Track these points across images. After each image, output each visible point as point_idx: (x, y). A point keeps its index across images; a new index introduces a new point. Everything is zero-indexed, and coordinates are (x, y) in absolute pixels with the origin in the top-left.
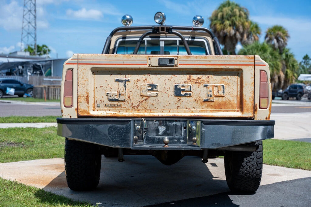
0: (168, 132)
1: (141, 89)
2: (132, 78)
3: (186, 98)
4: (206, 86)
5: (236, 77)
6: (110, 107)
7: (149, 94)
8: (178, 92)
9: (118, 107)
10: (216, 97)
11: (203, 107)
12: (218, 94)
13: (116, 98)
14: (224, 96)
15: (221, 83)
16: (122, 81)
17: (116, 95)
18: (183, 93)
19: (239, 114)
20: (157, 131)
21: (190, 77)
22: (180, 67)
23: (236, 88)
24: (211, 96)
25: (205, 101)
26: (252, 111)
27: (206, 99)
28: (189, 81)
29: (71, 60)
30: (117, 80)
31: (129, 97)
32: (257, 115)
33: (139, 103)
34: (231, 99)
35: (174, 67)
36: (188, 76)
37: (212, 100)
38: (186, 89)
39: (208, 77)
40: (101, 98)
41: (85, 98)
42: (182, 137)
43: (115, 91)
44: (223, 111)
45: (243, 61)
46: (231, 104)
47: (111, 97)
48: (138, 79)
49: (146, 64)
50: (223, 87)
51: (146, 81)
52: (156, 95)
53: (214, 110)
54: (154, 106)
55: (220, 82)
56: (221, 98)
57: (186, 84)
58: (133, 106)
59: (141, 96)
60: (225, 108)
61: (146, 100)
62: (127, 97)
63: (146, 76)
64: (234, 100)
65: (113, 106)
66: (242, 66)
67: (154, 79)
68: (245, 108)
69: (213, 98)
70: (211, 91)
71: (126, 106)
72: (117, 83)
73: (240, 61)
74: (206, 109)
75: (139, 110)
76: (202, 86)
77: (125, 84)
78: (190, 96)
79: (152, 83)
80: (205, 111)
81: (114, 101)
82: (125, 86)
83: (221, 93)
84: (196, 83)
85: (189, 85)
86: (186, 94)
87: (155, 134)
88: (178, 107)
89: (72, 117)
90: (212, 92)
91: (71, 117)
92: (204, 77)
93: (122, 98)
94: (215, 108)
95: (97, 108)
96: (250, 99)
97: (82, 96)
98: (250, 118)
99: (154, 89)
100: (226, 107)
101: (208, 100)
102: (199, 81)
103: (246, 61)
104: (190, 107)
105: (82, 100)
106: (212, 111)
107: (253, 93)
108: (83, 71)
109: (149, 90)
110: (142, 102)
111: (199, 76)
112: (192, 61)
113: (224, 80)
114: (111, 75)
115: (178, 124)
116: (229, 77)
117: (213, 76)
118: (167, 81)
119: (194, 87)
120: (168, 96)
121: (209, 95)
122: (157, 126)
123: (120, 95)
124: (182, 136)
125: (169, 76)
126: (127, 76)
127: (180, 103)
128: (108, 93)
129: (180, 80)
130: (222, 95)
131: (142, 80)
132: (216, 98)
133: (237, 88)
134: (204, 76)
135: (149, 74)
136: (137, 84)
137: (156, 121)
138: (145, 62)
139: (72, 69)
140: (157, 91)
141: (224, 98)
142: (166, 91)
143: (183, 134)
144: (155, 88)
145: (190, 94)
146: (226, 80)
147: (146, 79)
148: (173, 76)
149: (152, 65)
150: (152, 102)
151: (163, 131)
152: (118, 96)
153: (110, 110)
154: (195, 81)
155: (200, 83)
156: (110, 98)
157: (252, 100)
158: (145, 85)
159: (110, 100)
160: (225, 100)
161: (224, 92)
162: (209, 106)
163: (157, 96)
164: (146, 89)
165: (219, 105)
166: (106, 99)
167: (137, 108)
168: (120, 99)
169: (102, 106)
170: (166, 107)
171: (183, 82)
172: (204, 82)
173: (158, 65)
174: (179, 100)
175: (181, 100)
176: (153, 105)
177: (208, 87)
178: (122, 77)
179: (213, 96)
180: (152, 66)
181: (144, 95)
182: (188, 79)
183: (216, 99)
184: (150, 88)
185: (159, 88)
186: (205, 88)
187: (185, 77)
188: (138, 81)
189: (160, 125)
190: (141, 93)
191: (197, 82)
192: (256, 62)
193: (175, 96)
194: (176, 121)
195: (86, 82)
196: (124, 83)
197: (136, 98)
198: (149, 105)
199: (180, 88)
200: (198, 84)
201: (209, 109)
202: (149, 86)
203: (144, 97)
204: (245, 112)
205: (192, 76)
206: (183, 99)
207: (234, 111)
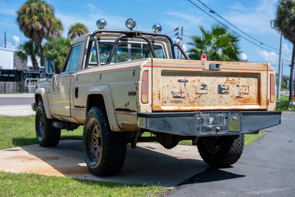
0: (216, 122)
1: (196, 88)
2: (190, 79)
3: (226, 95)
4: (238, 86)
5: (255, 79)
6: (174, 103)
7: (201, 92)
8: (221, 90)
9: (179, 103)
10: (244, 94)
11: (236, 102)
12: (245, 92)
13: (179, 95)
14: (248, 94)
15: (246, 84)
16: (183, 82)
17: (179, 93)
18: (224, 91)
19: (257, 107)
20: (208, 121)
21: (228, 79)
22: (223, 71)
23: (255, 87)
24: (241, 94)
25: (237, 97)
27: (238, 96)
28: (227, 81)
29: (147, 63)
30: (179, 81)
31: (188, 94)
32: (269, 107)
33: (194, 99)
34: (252, 96)
35: (219, 71)
36: (226, 78)
37: (241, 96)
38: (226, 88)
39: (239, 79)
40: (167, 96)
41: (158, 95)
42: (224, 125)
43: (178, 89)
44: (248, 105)
45: (261, 67)
46: (252, 99)
47: (175, 94)
48: (194, 80)
49: (201, 68)
50: (248, 86)
51: (199, 82)
52: (206, 93)
53: (242, 104)
54: (205, 102)
55: (246, 82)
56: (247, 95)
57: (226, 84)
58: (191, 101)
59: (196, 93)
60: (249, 103)
61: (199, 97)
62: (186, 95)
63: (199, 78)
64: (254, 96)
65: (176, 102)
66: (261, 71)
67: (205, 80)
68: (262, 102)
69: (242, 95)
70: (241, 90)
71: (185, 102)
72: (179, 83)
73: (259, 67)
74: (238, 103)
75: (194, 105)
76: (235, 86)
77: (185, 84)
78: (228, 93)
79: (204, 83)
80: (237, 105)
81: (177, 98)
82: (185, 86)
83: (247, 92)
84: (232, 83)
85: (227, 85)
86: (226, 92)
87: (207, 124)
88: (220, 102)
90: (241, 91)
91: (147, 111)
92: (236, 79)
93: (183, 95)
94: (243, 103)
95: (165, 104)
97: (155, 93)
99: (205, 88)
100: (249, 102)
101: (239, 96)
102: (234, 82)
103: (263, 67)
104: (228, 102)
105: (155, 97)
106: (241, 105)
107: (266, 91)
108: (156, 73)
109: (202, 89)
110: (197, 98)
111: (233, 78)
112: (231, 66)
113: (248, 81)
114: (175, 76)
115: (222, 115)
116: (251, 79)
117: (241, 78)
118: (213, 82)
119: (231, 86)
120: (214, 93)
121: (240, 93)
122: (208, 117)
123: (181, 92)
124: (224, 124)
125: (215, 78)
126: (186, 77)
127: (222, 99)
128: (173, 92)
129: (222, 80)
130: (248, 93)
131: (196, 81)
133: (256, 88)
134: (236, 78)
135: (201, 76)
136: (193, 84)
137: (207, 113)
138: (200, 66)
139: (147, 71)
140: (207, 90)
141: (248, 95)
142: (213, 90)
143: (225, 123)
144: (206, 87)
145: (228, 92)
146: (249, 81)
147: (199, 80)
148: (217, 78)
150: (204, 99)
151: (212, 121)
152: (180, 93)
153: (174, 105)
154: (231, 82)
155: (234, 83)
156: (174, 95)
157: (266, 96)
158: (199, 85)
159: (175, 97)
160: (249, 97)
161: (248, 90)
162: (239, 101)
163: (207, 94)
164: (200, 88)
165: (245, 100)
166: (171, 96)
167: (193, 103)
168: (181, 96)
169: (168, 102)
170: (212, 102)
171: (224, 83)
172: (236, 82)
173: (208, 69)
174: (221, 97)
175: (222, 97)
176: (204, 101)
177: (239, 86)
178: (182, 78)
179: (242, 94)
180: (205, 70)
181: (198, 93)
182: (227, 80)
183: (244, 96)
184: (202, 87)
185: (208, 87)
186: (237, 87)
187: (225, 79)
188: (194, 82)
189: (210, 116)
190: (196, 91)
191: (232, 82)
192: (268, 68)
193: (219, 93)
194: (221, 113)
195: (158, 82)
196: (184, 83)
197: (193, 96)
198: (201, 100)
199: (222, 87)
200: (233, 84)
201: (239, 103)
202: (201, 86)
203: (198, 94)
204: (262, 105)
205: (229, 78)
206: (223, 95)
207: (254, 105)
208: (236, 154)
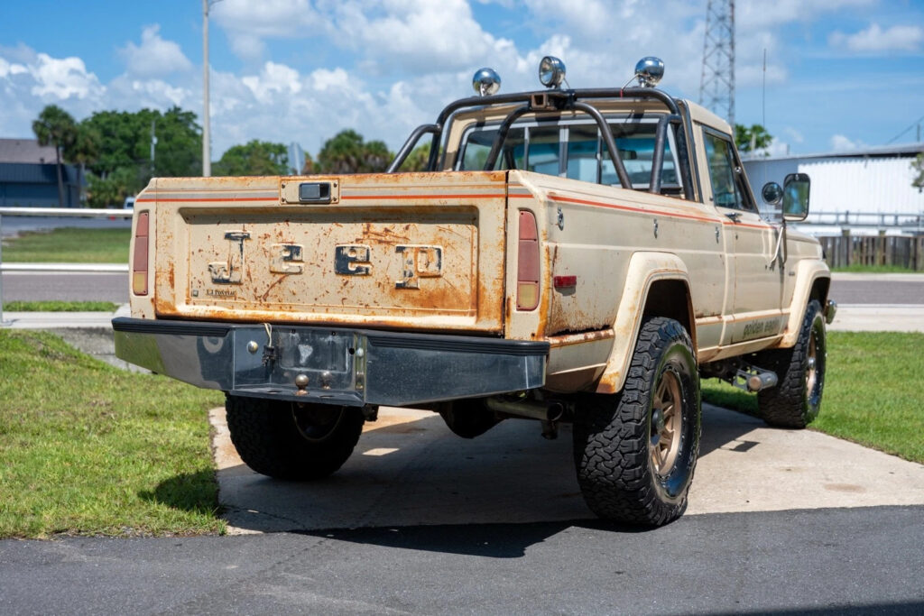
0: (319, 359)
1: (271, 256)
2: (255, 230)
3: (360, 278)
4: (400, 250)
5: (469, 226)
6: (215, 297)
7: (285, 267)
8: (343, 263)
9: (230, 297)
10: (422, 277)
11: (397, 301)
12: (425, 270)
13: (226, 277)
14: (439, 276)
15: (434, 243)
16: (235, 239)
17: (225, 271)
18: (352, 267)
20: (297, 354)
21: (368, 228)
22: (343, 203)
23: (470, 254)
24: (411, 275)
25: (399, 287)
26: (499, 315)
27: (401, 282)
28: (366, 237)
30: (228, 236)
31: (249, 274)
32: (511, 325)
33: (267, 289)
34: (457, 283)
35: (330, 205)
36: (365, 225)
37: (412, 284)
38: (359, 258)
39: (407, 228)
40: (199, 277)
41: (168, 275)
42: (346, 373)
43: (223, 260)
44: (439, 314)
45: (480, 186)
46: (457, 295)
47: (216, 273)
48: (267, 233)
49: (277, 199)
50: (439, 251)
51: (280, 238)
52: (298, 270)
53: (419, 311)
54: (297, 297)
55: (432, 239)
56: (433, 280)
57: (360, 245)
58: (258, 295)
59: (271, 272)
60: (443, 306)
61: (280, 282)
62: (245, 276)
63: (282, 226)
64: (463, 286)
65: (221, 295)
66: (478, 199)
67: (297, 233)
68: (483, 307)
69: (416, 280)
70: (410, 263)
71: (243, 295)
72: (227, 241)
73: (473, 186)
74: (404, 307)
75: (268, 306)
76: (393, 249)
77: (241, 245)
78: (367, 274)
79: (292, 243)
80: (401, 312)
81: (223, 283)
82: (242, 250)
83: (433, 268)
84: (380, 242)
85: (364, 248)
86: (359, 269)
87: (292, 362)
88: (344, 299)
89: (146, 318)
90: (413, 266)
91: (144, 316)
92: (398, 228)
93: (235, 277)
94: (422, 306)
95: (194, 299)
96: (494, 283)
97: (163, 270)
98: (495, 334)
99: (296, 258)
100: (446, 304)
101: (404, 284)
102: (388, 238)
103: (486, 186)
104: (368, 300)
105: (163, 280)
106: (414, 312)
107: (501, 268)
108: (165, 215)
109: (286, 259)
110: (273, 286)
111: (388, 225)
112: (368, 188)
113: (441, 234)
114: (219, 223)
115: (337, 339)
116: (453, 226)
117: (416, 225)
118: (322, 237)
119: (377, 252)
120: (324, 273)
121: (408, 274)
122: (296, 344)
123: (231, 269)
124: (345, 370)
125: (327, 226)
126: (246, 225)
127: (348, 292)
128: (211, 266)
129: (348, 233)
130: (436, 273)
131: (273, 236)
132: (423, 280)
133: (472, 256)
134: (397, 225)
135: (287, 221)
136: (264, 246)
137: (294, 331)
138: (274, 193)
139: (146, 212)
140: (301, 261)
141: (440, 279)
142: (319, 263)
143: (347, 365)
144: (298, 254)
145: (367, 269)
146: (445, 236)
147: (281, 234)
148: (333, 226)
149: (289, 200)
150: (293, 288)
151: (307, 355)
152: (229, 272)
153: (215, 304)
154: (379, 238)
155: (388, 243)
156: (215, 276)
157: (499, 287)
158: (277, 247)
159: (216, 281)
160: (442, 286)
161: (439, 265)
162: (407, 299)
163: (300, 273)
164: (279, 257)
165: (429, 298)
166: (207, 277)
167: (265, 300)
168: (232, 280)
169: (202, 293)
170: (320, 299)
171: (354, 240)
172: (395, 239)
173: (297, 200)
174: (345, 284)
175: (349, 285)
176: (294, 294)
177: (405, 251)
178: (236, 229)
179: (415, 276)
180: (288, 203)
181: (276, 270)
182: (364, 233)
183: (422, 283)
184: (287, 254)
185: (304, 255)
186: (400, 254)
187: (358, 228)
188: (265, 238)
189: (303, 341)
190: (270, 267)
191: (383, 239)
192: (510, 187)
193: (337, 274)
194: (333, 333)
195: (170, 240)
196: (240, 243)
197: (262, 279)
198: (287, 293)
199: (346, 255)
200: (384, 245)
201: (408, 306)
202: (285, 251)
203: (277, 276)
204: (483, 318)
205: (372, 224)
206: (353, 280)
207: (465, 314)
208: (608, 485)
